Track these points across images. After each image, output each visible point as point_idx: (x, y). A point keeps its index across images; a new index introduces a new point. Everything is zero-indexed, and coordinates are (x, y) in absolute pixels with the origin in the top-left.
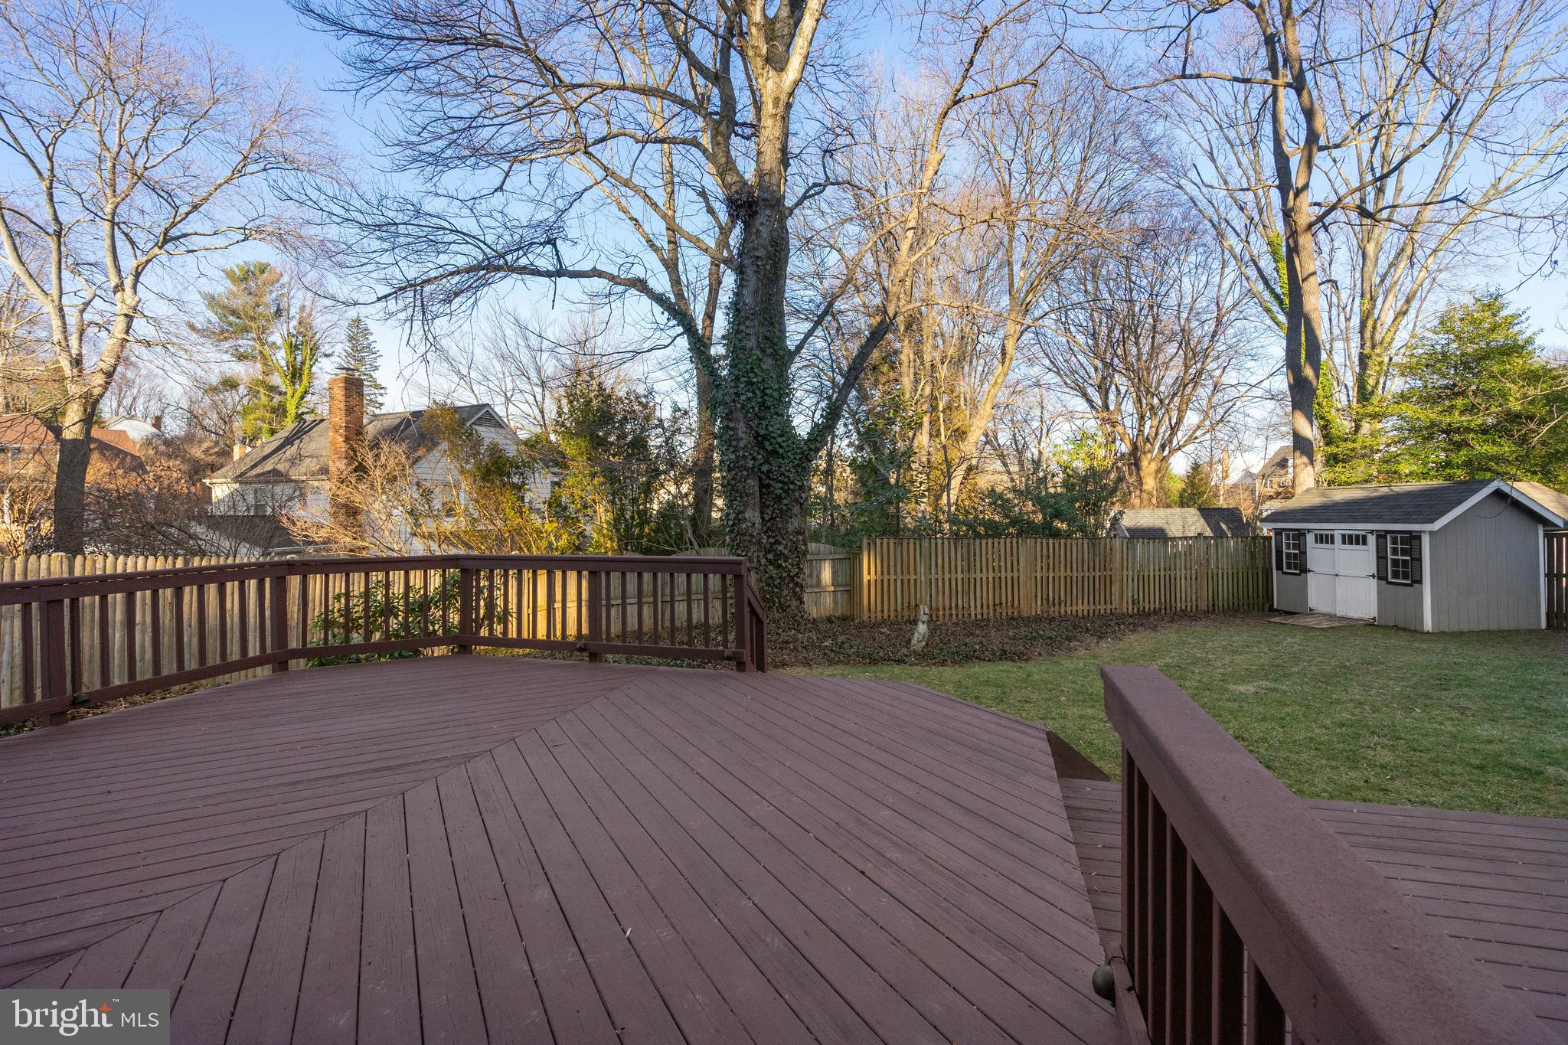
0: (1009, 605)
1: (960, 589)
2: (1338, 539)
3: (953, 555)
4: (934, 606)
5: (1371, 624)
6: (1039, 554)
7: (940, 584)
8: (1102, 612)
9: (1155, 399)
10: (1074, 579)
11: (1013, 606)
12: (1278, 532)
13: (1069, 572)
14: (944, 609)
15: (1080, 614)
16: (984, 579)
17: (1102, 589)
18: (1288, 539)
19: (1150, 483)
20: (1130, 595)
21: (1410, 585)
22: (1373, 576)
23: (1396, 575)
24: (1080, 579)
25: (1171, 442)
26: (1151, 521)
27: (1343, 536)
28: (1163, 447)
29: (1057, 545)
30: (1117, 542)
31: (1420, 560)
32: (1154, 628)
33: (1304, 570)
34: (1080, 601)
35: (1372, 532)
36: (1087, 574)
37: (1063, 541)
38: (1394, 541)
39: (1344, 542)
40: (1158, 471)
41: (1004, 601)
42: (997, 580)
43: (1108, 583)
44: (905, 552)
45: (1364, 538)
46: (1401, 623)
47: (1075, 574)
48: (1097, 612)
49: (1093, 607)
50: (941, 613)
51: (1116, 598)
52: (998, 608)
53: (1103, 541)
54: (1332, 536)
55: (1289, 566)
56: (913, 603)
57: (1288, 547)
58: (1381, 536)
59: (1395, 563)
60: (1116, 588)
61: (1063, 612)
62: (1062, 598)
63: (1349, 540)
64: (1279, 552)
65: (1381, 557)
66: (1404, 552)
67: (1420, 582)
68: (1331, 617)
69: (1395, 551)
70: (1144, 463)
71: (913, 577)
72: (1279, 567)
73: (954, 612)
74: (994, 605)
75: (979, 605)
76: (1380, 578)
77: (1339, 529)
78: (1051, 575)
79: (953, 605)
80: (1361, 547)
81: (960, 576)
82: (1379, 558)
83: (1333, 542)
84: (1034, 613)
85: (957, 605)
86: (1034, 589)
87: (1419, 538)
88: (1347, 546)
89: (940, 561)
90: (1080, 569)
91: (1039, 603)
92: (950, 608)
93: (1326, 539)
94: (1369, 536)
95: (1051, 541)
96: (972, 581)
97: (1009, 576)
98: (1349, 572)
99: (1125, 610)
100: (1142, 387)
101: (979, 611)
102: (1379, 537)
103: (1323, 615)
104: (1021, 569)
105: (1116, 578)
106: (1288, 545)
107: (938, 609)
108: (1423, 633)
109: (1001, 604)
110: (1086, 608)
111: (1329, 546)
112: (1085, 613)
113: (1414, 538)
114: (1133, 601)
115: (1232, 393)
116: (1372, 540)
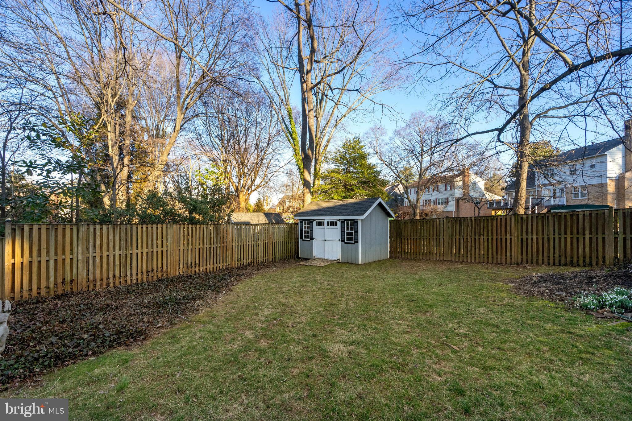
0: (160, 270)
1: (117, 263)
2: (326, 224)
3: (111, 237)
4: (91, 278)
5: (338, 262)
6: (182, 235)
7: (98, 260)
8: (221, 268)
9: (246, 168)
10: (205, 249)
11: (162, 271)
12: (301, 221)
13: (201, 245)
14: (102, 280)
15: (208, 271)
16: (140, 254)
17: (221, 254)
18: (305, 224)
19: (243, 204)
20: (236, 256)
21: (354, 244)
22: (339, 240)
23: (348, 239)
24: (208, 249)
25: (251, 188)
26: (245, 218)
27: (328, 222)
28: (248, 189)
29: (194, 229)
30: (230, 227)
31: (357, 232)
32: (250, 275)
33: (312, 239)
34: (208, 263)
35: (339, 220)
36: (212, 246)
37: (198, 226)
38: (348, 224)
39: (328, 225)
40: (246, 200)
41: (155, 268)
42: (150, 254)
43: (225, 251)
44: (60, 236)
45: (336, 223)
46: (350, 261)
47: (205, 246)
48: (218, 269)
49: (216, 265)
50: (98, 283)
51: (229, 259)
52: (150, 274)
53: (222, 226)
54: (323, 222)
55: (305, 237)
56: (68, 278)
57: (305, 228)
58: (343, 222)
59: (348, 233)
60: (229, 253)
61: (197, 271)
62: (197, 262)
63: (330, 224)
64: (301, 230)
65: (343, 231)
66: (352, 229)
67: (357, 242)
68: (323, 260)
69: (348, 228)
70: (241, 196)
71: (68, 257)
72: (301, 238)
73: (111, 281)
74: (148, 272)
75: (134, 273)
76: (342, 241)
77: (327, 219)
78: (190, 248)
79: (111, 275)
80: (335, 227)
81: (117, 253)
82: (342, 231)
83: (323, 225)
84: (177, 274)
85: (114, 276)
86: (178, 258)
87: (357, 222)
88: (329, 227)
89: (98, 242)
90: (208, 243)
91: (181, 266)
92: (108, 278)
93: (321, 224)
94: (338, 222)
95: (190, 226)
96: (129, 256)
97: (160, 250)
98: (330, 239)
99: (233, 265)
100: (242, 164)
101: (134, 278)
102: (342, 222)
103: (320, 259)
104: (169, 245)
105: (229, 248)
106: (305, 227)
107: (95, 281)
108: (358, 265)
109: (153, 270)
110: (212, 266)
111: (322, 227)
112: (211, 270)
113: (355, 222)
114: (238, 259)
115: (274, 169)
116: (339, 223)
